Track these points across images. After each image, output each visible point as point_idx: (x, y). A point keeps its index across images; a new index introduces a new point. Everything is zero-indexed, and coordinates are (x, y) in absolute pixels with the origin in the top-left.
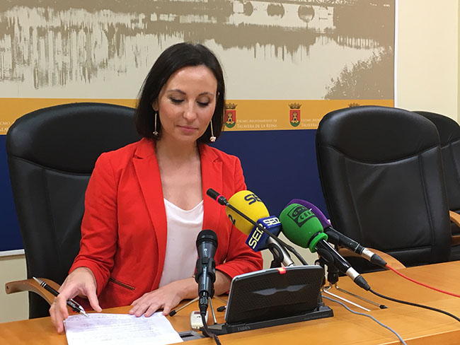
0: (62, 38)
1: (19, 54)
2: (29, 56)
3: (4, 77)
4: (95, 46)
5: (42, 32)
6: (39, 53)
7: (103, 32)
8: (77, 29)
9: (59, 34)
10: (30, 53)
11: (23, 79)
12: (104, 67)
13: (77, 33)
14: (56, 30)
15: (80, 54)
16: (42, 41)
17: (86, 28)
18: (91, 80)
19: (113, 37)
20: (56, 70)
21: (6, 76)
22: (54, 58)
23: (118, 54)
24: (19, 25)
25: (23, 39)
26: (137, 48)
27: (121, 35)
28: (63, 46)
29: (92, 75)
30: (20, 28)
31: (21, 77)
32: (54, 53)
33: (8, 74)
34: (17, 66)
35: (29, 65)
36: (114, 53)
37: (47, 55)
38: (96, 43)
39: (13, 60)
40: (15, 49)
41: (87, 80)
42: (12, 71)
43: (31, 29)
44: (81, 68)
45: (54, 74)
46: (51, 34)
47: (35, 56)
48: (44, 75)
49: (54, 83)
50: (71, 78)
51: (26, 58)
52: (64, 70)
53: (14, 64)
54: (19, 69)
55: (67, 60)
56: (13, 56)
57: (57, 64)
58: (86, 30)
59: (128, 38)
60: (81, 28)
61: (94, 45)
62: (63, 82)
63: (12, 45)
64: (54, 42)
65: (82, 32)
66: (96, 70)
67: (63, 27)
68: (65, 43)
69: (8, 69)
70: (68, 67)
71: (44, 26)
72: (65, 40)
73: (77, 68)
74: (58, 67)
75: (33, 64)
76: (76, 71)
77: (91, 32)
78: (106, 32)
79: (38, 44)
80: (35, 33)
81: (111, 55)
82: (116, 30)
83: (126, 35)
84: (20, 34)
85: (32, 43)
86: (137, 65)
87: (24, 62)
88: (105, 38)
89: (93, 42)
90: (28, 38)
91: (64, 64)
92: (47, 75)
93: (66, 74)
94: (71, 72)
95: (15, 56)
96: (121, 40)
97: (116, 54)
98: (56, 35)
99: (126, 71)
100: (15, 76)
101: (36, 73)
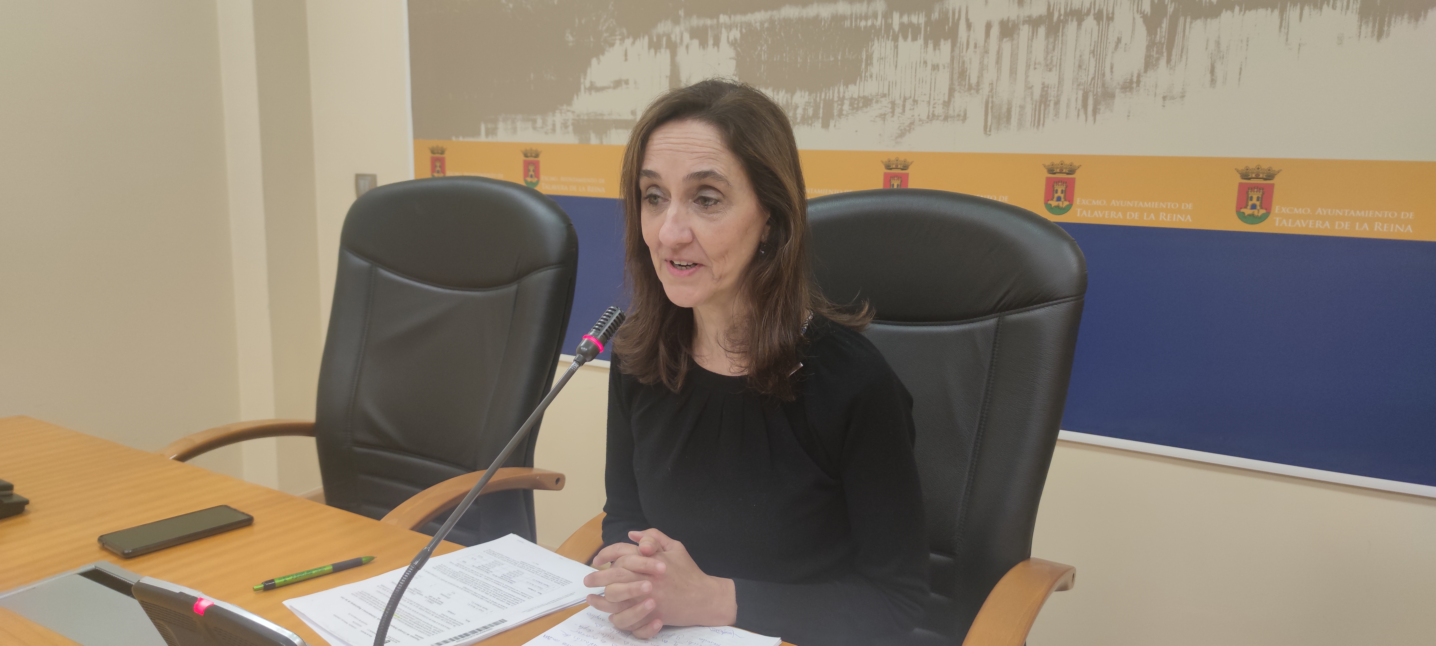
0: (1047, 36)
1: (963, 73)
2: (980, 76)
3: (934, 115)
4: (1116, 47)
5: (1008, 30)
6: (999, 70)
7: (1138, 17)
8: (1079, 16)
9: (1042, 31)
10: (982, 68)
11: (965, 118)
12: (1131, 89)
13: (1079, 25)
14: (1034, 23)
15: (1080, 66)
16: (1007, 46)
17: (1100, 12)
18: (1098, 117)
19: (1160, 25)
20: (1028, 99)
21: (936, 113)
22: (1027, 77)
23: (1169, 61)
24: (967, 20)
25: (972, 45)
26: (1218, 43)
27: (1181, 20)
28: (1047, 53)
29: (1102, 107)
30: (969, 26)
31: (962, 114)
32: (1028, 66)
33: (939, 110)
34: (957, 94)
35: (978, 91)
36: (1158, 59)
37: (1013, 71)
38: (1119, 40)
39: (952, 84)
40: (956, 65)
41: (1090, 118)
42: (947, 104)
43: (989, 26)
44: (1080, 93)
45: (1022, 107)
46: (1025, 31)
47: (990, 75)
48: (1004, 109)
49: (1020, 125)
50: (1056, 115)
51: (974, 80)
52: (1044, 99)
53: (951, 91)
54: (960, 101)
55: (1052, 78)
56: (952, 79)
57: (1031, 88)
58: (1099, 17)
59: (1199, 24)
60: (1088, 13)
61: (1111, 46)
62: (1038, 122)
63: (952, 59)
64: (1029, 47)
65: (1090, 22)
66: (1113, 96)
67: (1050, 14)
68: (1051, 47)
69: (941, 101)
70: (1053, 93)
71: (1013, 17)
72: (1051, 40)
73: (1071, 95)
74: (1032, 93)
75: (985, 89)
76: (1069, 100)
77: (1110, 19)
78: (1144, 17)
79: (998, 52)
80: (995, 31)
81: (1149, 64)
82: (1171, 9)
83: (1195, 17)
84: (969, 36)
85: (986, 52)
86: (1213, 81)
87: (970, 88)
88: (1141, 30)
89: (1112, 38)
90: (981, 42)
91: (1045, 88)
92: (1009, 111)
93: (1047, 106)
94: (1057, 103)
95: (956, 76)
96: (1180, 29)
97: (1163, 62)
98: (1034, 32)
99: (1183, 97)
100: (951, 112)
101: (988, 106)
